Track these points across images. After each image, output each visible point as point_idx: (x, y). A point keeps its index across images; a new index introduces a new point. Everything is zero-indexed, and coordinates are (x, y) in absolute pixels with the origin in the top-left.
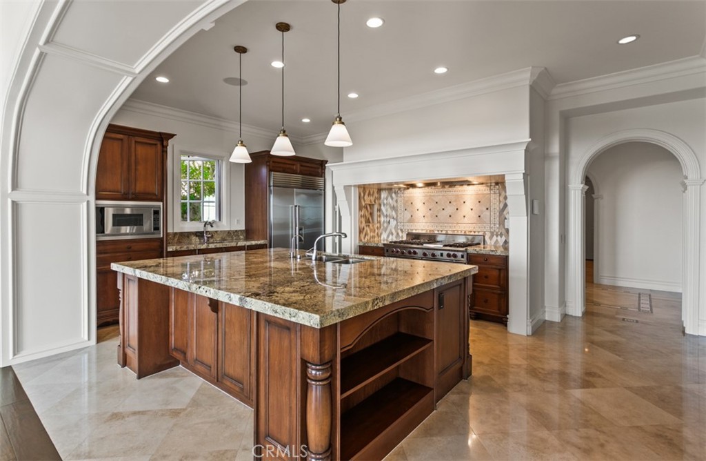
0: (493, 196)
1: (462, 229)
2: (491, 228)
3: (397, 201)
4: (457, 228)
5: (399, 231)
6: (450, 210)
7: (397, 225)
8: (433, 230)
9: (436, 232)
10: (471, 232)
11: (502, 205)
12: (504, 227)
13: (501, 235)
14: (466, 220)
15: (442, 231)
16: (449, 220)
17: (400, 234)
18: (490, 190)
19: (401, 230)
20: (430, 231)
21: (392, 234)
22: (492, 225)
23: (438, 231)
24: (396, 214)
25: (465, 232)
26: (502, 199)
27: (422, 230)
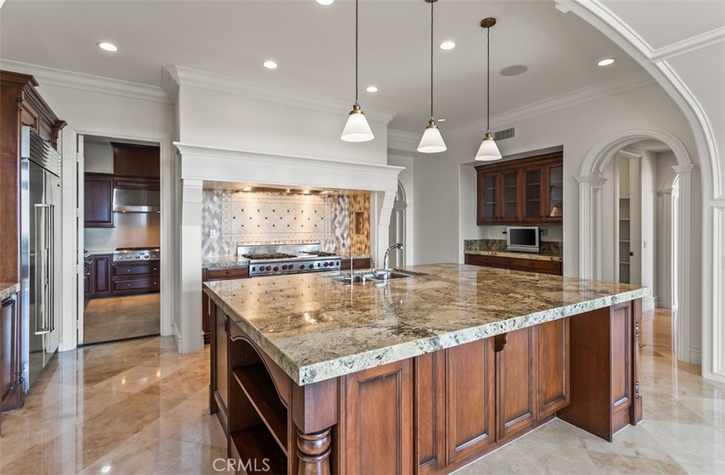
0: (326, 206)
1: (300, 238)
2: (325, 236)
3: (220, 206)
4: (295, 238)
5: (224, 245)
6: (288, 219)
7: (220, 238)
8: (269, 242)
9: (273, 243)
10: (308, 241)
11: (333, 216)
12: (335, 234)
13: (333, 242)
14: (304, 230)
15: (279, 242)
16: (288, 230)
17: (226, 249)
18: (325, 201)
19: (227, 243)
20: (266, 242)
21: (213, 250)
22: (326, 234)
23: (275, 242)
24: (220, 223)
25: (303, 241)
26: (333, 210)
27: (256, 242)
